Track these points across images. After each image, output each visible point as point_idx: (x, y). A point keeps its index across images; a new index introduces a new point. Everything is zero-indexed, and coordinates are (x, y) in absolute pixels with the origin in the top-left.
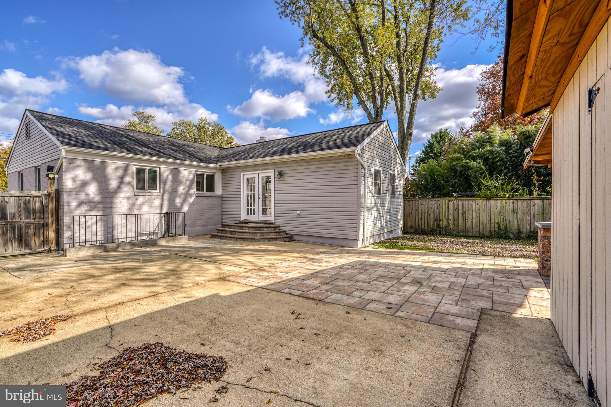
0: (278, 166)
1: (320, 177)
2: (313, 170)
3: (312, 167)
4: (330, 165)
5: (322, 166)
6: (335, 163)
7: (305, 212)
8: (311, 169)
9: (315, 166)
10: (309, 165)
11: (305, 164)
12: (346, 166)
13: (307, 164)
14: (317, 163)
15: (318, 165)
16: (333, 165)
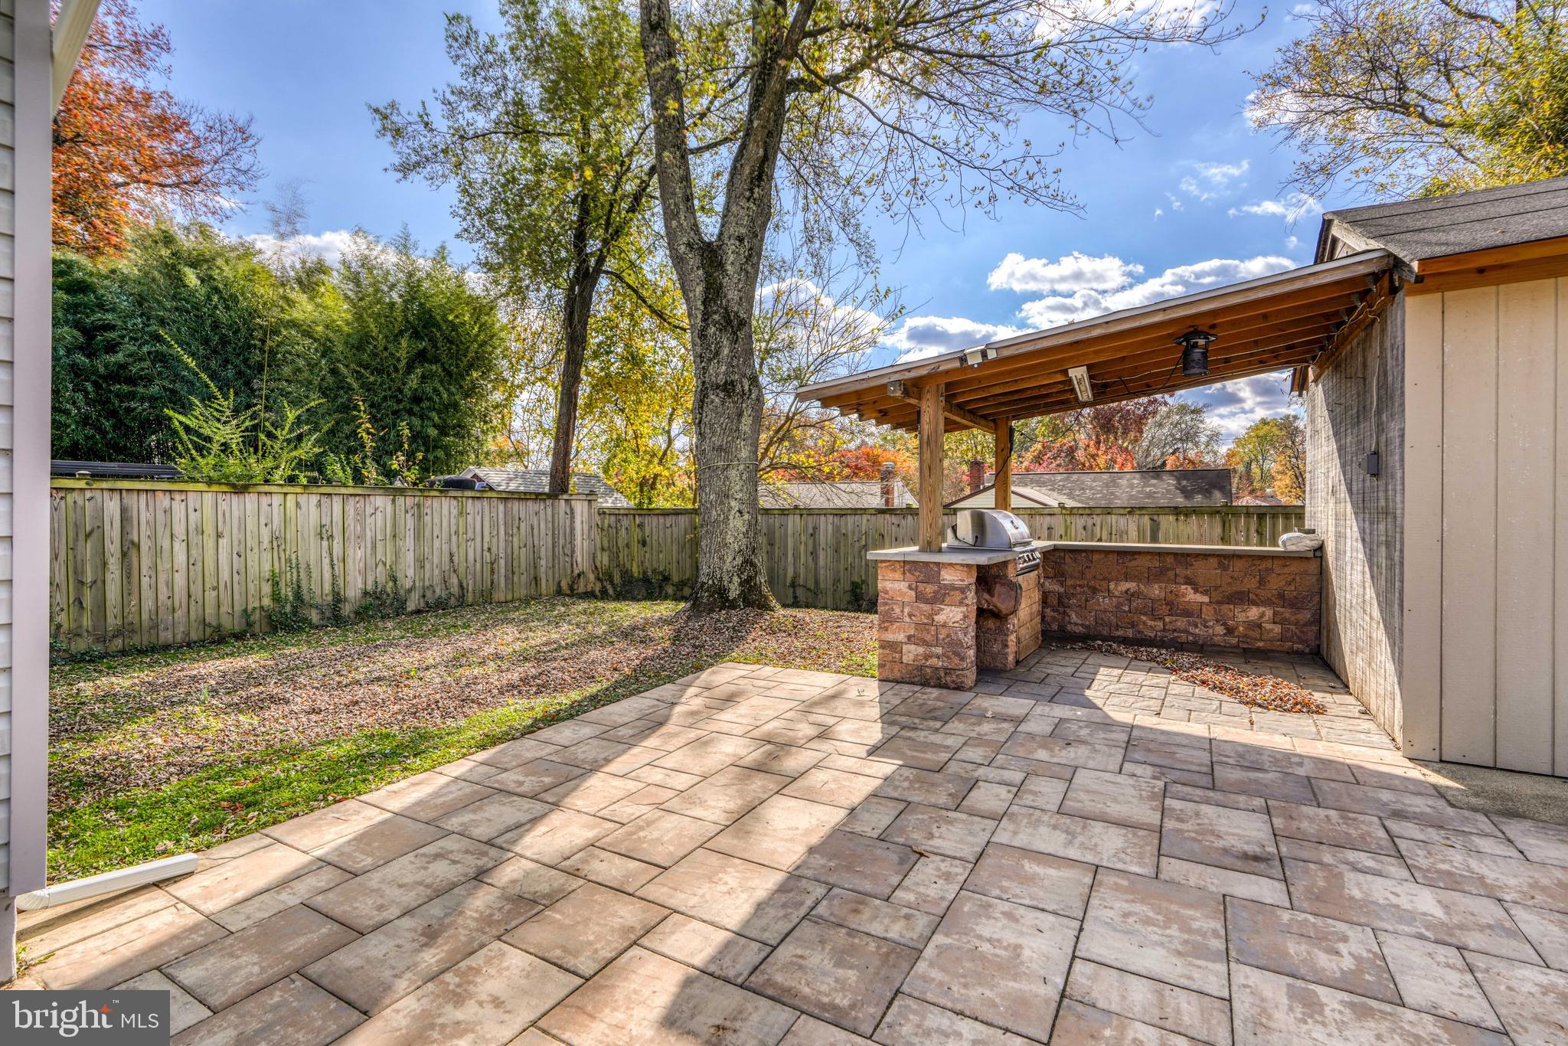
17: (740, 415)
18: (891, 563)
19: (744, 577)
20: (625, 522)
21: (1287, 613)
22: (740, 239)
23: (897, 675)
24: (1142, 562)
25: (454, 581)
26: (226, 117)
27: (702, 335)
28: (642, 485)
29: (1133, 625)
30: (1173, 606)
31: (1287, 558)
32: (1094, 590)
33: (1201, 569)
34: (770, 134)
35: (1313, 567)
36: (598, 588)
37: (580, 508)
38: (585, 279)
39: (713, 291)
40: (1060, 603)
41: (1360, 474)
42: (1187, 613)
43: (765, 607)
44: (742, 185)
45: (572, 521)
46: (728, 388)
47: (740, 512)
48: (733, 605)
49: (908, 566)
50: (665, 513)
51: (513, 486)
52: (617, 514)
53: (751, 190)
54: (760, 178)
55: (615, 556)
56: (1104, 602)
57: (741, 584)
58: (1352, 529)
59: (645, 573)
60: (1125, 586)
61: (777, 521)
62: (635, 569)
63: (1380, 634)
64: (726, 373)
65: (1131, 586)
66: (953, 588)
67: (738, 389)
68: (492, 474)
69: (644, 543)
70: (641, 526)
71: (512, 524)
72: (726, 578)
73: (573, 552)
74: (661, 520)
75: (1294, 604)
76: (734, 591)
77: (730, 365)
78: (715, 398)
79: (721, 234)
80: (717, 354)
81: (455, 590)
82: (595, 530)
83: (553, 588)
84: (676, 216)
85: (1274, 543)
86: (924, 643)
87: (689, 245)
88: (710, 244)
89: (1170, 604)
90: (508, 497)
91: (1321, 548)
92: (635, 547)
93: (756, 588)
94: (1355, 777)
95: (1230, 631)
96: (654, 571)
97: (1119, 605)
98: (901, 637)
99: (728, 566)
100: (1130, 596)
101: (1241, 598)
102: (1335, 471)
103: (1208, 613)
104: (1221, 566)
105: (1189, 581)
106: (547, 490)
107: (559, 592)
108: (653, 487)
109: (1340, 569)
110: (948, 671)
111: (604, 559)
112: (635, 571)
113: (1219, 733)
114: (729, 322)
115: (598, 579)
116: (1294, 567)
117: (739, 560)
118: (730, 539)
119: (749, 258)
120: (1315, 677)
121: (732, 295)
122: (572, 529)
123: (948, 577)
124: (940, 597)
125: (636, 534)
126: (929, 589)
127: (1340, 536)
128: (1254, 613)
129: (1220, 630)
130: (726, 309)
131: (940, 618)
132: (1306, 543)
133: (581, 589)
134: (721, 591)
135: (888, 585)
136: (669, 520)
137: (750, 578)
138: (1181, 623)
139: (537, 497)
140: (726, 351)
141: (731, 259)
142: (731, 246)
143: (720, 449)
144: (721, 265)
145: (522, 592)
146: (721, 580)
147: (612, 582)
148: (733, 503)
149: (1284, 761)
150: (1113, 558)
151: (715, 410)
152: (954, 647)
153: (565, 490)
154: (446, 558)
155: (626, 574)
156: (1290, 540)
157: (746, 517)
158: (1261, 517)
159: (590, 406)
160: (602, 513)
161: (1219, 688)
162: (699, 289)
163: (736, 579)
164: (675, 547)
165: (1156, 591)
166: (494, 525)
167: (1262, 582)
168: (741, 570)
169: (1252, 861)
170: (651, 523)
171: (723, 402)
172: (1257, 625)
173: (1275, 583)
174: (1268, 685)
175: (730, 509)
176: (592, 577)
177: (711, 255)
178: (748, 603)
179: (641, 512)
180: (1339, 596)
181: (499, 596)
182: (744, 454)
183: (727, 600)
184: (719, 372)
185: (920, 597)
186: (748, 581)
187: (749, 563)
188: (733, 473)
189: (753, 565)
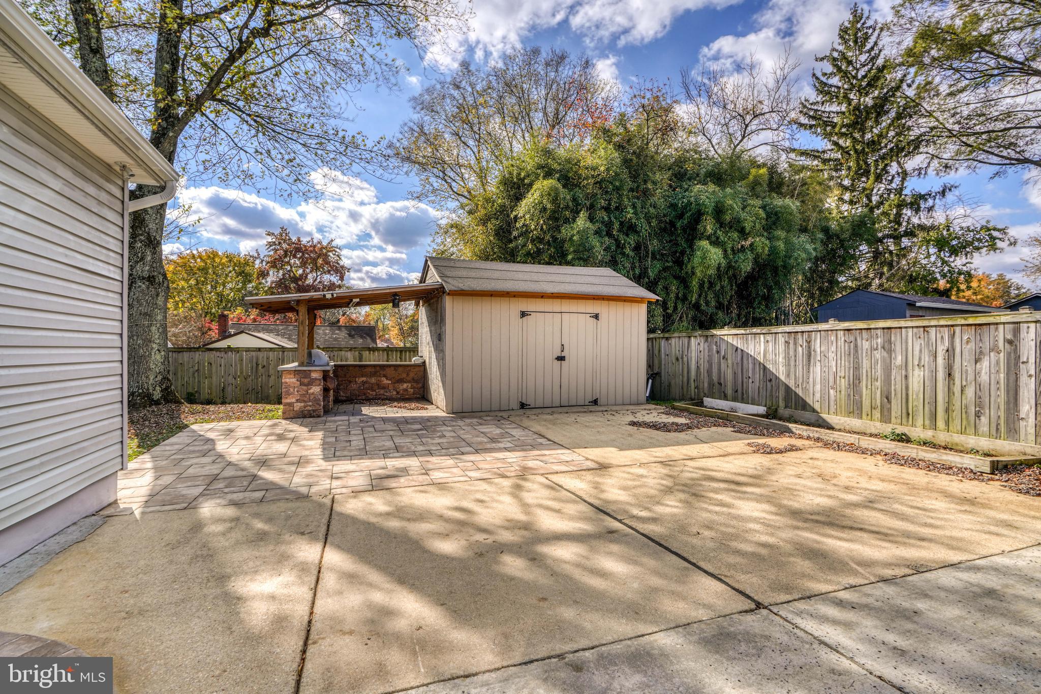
17: (158, 295)
18: (289, 371)
19: (164, 387)
21: (415, 385)
23: (292, 415)
24: (369, 370)
29: (365, 394)
30: (379, 386)
31: (415, 366)
32: (350, 382)
33: (389, 372)
35: (422, 368)
39: (139, 222)
41: (436, 340)
42: (384, 388)
43: (179, 403)
46: (151, 279)
47: (159, 350)
48: (157, 403)
49: (296, 372)
56: (354, 386)
57: (162, 391)
58: (434, 356)
60: (362, 379)
63: (441, 384)
64: (149, 271)
65: (364, 379)
66: (316, 379)
67: (156, 280)
72: (151, 388)
75: (417, 382)
76: (157, 394)
77: (151, 266)
78: (143, 285)
80: (142, 259)
85: (410, 361)
86: (305, 401)
89: (378, 385)
91: (424, 362)
93: (172, 393)
94: (436, 417)
95: (398, 393)
97: (359, 387)
98: (294, 400)
99: (151, 381)
100: (364, 383)
101: (401, 381)
102: (429, 338)
103: (391, 387)
104: (395, 370)
105: (385, 376)
109: (430, 368)
110: (314, 411)
113: (405, 415)
114: (151, 242)
116: (417, 369)
117: (160, 378)
118: (153, 366)
120: (425, 402)
121: (152, 226)
123: (314, 375)
124: (311, 383)
126: (306, 381)
127: (430, 358)
128: (405, 385)
129: (395, 393)
130: (148, 234)
131: (311, 391)
132: (420, 361)
134: (149, 396)
135: (287, 380)
137: (168, 388)
138: (382, 392)
140: (149, 258)
143: (146, 314)
146: (148, 389)
148: (154, 346)
149: (422, 418)
150: (357, 368)
151: (142, 292)
152: (316, 401)
156: (415, 360)
157: (163, 353)
158: (401, 352)
161: (400, 407)
163: (158, 388)
165: (373, 380)
167: (408, 375)
168: (161, 383)
169: (421, 430)
171: (148, 288)
172: (406, 390)
173: (412, 375)
174: (413, 405)
175: (152, 349)
178: (167, 401)
180: (430, 377)
182: (161, 318)
183: (153, 400)
184: (143, 269)
185: (301, 384)
186: (166, 389)
187: (165, 378)
188: (153, 328)
189: (168, 380)
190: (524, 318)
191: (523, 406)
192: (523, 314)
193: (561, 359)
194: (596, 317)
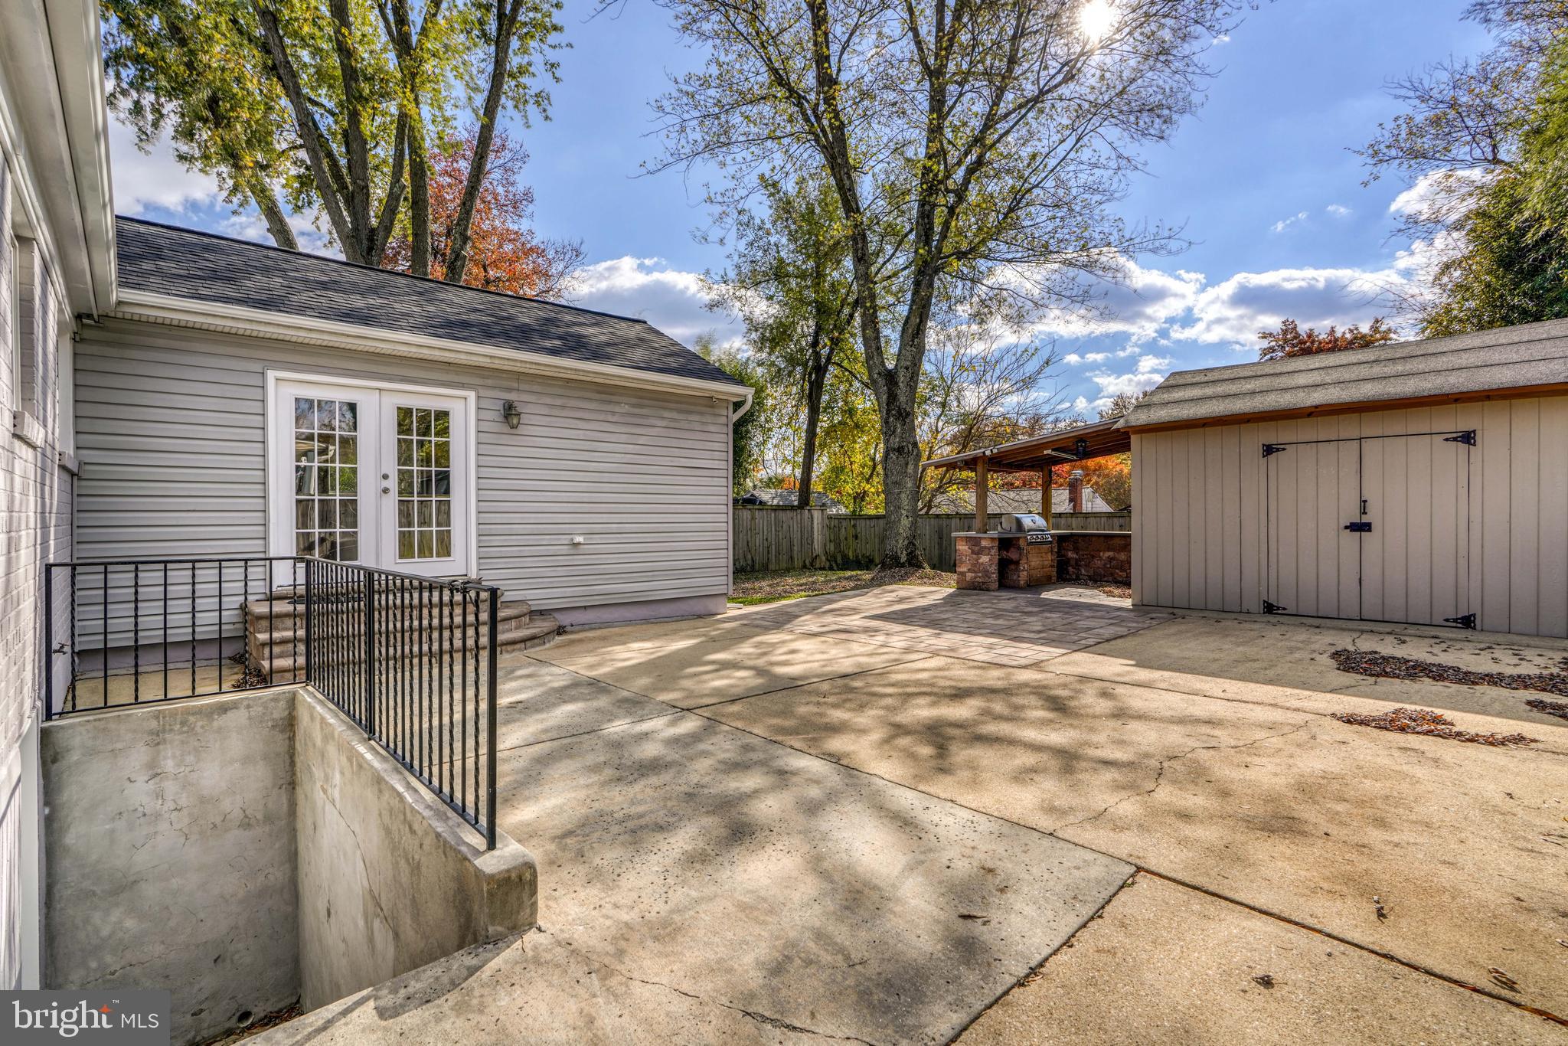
0: (490, 382)
1: (642, 440)
2: (622, 420)
3: (617, 409)
4: (666, 414)
5: (644, 411)
6: (680, 411)
7: (597, 538)
8: (613, 413)
9: (626, 408)
10: (610, 402)
11: (598, 396)
12: (703, 423)
13: (603, 396)
14: (634, 401)
15: (634, 406)
16: (675, 415)
17: (907, 464)
18: (961, 538)
19: (909, 551)
20: (844, 523)
22: (907, 368)
23: (964, 586)
25: (749, 557)
26: (566, 243)
27: (886, 422)
28: (855, 498)
32: (1093, 557)
34: (924, 307)
36: (827, 565)
37: (816, 514)
38: (820, 370)
39: (892, 397)
40: (1076, 563)
43: (920, 566)
44: (907, 339)
45: (812, 523)
46: (900, 450)
47: (906, 517)
48: (903, 566)
49: (968, 539)
50: (870, 518)
51: (775, 502)
52: (839, 518)
53: (913, 341)
54: (918, 333)
55: (838, 545)
56: (1098, 563)
57: (907, 555)
59: (857, 557)
60: (1108, 554)
61: (945, 522)
62: (851, 554)
64: (899, 442)
65: (1111, 554)
66: (985, 547)
67: (906, 450)
68: (763, 494)
69: (856, 537)
70: (854, 526)
71: (779, 524)
72: (899, 551)
73: (813, 542)
74: (868, 522)
76: (903, 558)
77: (902, 437)
78: (893, 456)
79: (896, 365)
80: (894, 432)
81: (750, 562)
82: (825, 529)
83: (801, 564)
84: (872, 358)
86: (975, 572)
87: (879, 374)
88: (890, 371)
90: (777, 509)
92: (851, 540)
93: (916, 557)
96: (863, 555)
97: (1105, 565)
98: (965, 570)
99: (900, 545)
100: (1111, 559)
106: (796, 503)
107: (805, 566)
108: (863, 499)
110: (983, 583)
111: (831, 547)
112: (851, 555)
114: (901, 414)
115: (827, 559)
117: (906, 542)
118: (901, 531)
119: (911, 378)
121: (902, 399)
122: (812, 528)
123: (984, 543)
124: (982, 551)
125: (852, 532)
126: (976, 549)
130: (899, 407)
131: (981, 561)
133: (818, 566)
134: (897, 558)
135: (961, 548)
136: (873, 522)
137: (912, 552)
139: (792, 508)
140: (900, 430)
141: (902, 379)
142: (902, 373)
143: (896, 483)
144: (896, 384)
145: (784, 565)
146: (897, 552)
147: (836, 562)
148: (904, 512)
150: (1102, 539)
151: (893, 462)
152: (986, 573)
153: (807, 504)
154: (745, 543)
155: (845, 557)
157: (910, 519)
159: (823, 446)
160: (830, 518)
161: (1105, 592)
162: (885, 397)
163: (904, 552)
164: (877, 540)
166: (769, 525)
168: (907, 548)
170: (861, 524)
171: (898, 458)
175: (902, 515)
176: (824, 558)
177: (890, 377)
178: (911, 565)
179: (855, 517)
181: (772, 567)
182: (909, 485)
183: (900, 562)
184: (895, 441)
185: (973, 552)
186: (911, 553)
187: (911, 543)
188: (903, 496)
189: (914, 545)
190: (1272, 457)
191: (1270, 609)
192: (1269, 450)
193: (1360, 527)
194: (1468, 438)
